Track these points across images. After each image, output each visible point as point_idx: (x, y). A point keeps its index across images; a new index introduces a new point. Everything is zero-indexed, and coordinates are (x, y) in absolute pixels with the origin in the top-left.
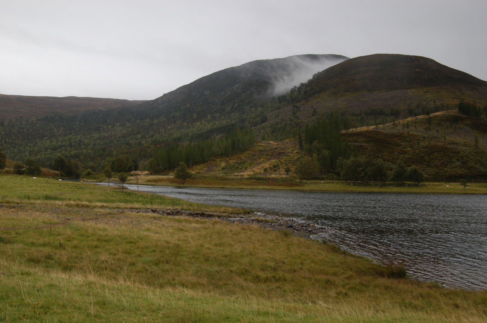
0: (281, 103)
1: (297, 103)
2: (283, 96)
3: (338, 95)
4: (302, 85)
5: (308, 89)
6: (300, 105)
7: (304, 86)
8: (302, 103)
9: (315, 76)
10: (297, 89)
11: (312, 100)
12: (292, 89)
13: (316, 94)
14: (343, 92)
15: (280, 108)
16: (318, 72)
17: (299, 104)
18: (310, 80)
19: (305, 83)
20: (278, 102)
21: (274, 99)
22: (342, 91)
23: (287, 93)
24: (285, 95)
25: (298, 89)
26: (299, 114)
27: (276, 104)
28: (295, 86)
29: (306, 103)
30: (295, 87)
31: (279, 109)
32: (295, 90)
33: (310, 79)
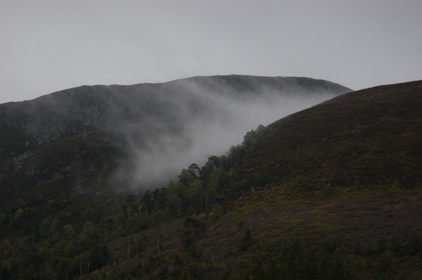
0: (150, 214)
1: (198, 213)
2: (157, 190)
3: (317, 193)
4: (214, 160)
5: (230, 174)
6: (206, 218)
7: (218, 166)
8: (211, 214)
9: (250, 137)
10: (197, 174)
11: (241, 205)
12: (184, 171)
13: (253, 189)
14: (329, 185)
15: (147, 227)
16: (261, 127)
17: (202, 215)
18: (238, 147)
19: (223, 157)
20: (143, 210)
21: (131, 198)
22: (327, 182)
23: (171, 183)
24: (163, 189)
25: (201, 172)
26: (204, 245)
27: (136, 215)
28: (194, 164)
29: (225, 213)
30: (194, 166)
31: (144, 228)
32: (193, 174)
33: (236, 145)
